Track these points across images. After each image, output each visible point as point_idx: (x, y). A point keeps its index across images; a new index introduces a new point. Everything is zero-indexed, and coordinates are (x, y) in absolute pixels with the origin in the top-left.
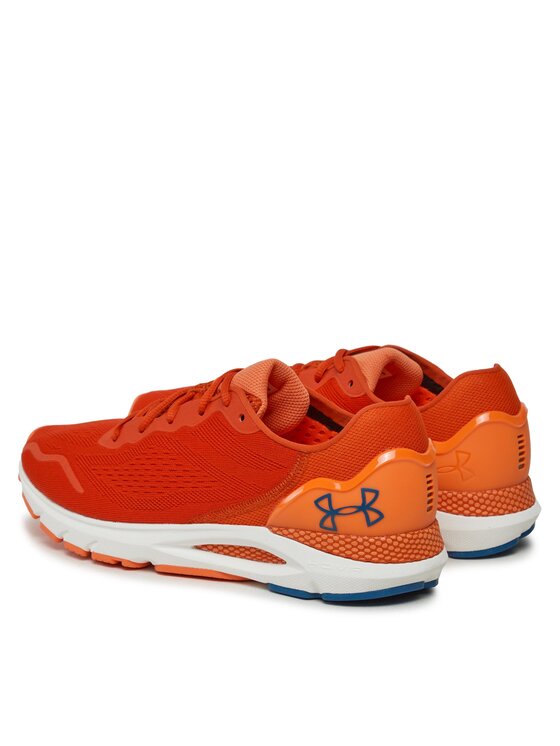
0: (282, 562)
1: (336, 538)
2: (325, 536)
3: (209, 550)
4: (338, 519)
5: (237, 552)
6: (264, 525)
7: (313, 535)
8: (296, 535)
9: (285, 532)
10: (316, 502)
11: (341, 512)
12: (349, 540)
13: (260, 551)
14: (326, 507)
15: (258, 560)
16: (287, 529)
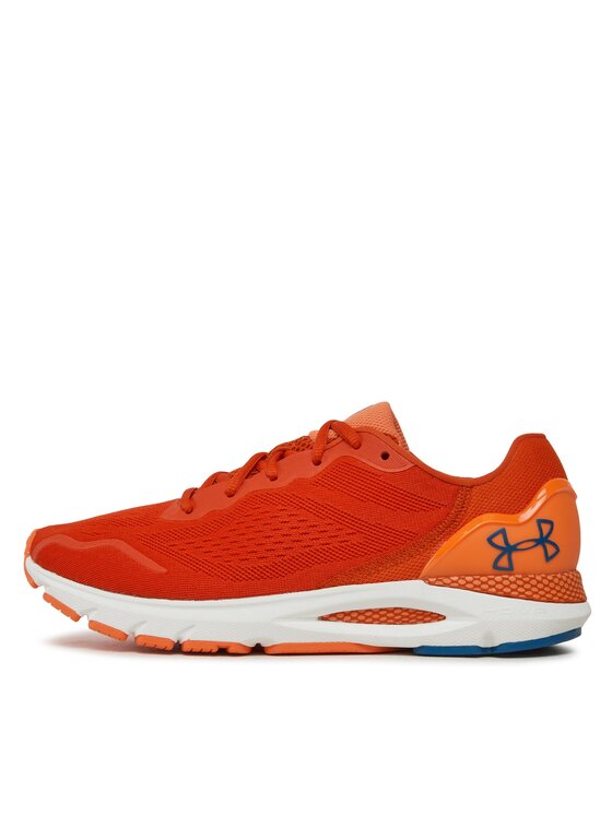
0: (439, 617)
1: (512, 578)
2: (498, 578)
3: (339, 619)
4: (515, 555)
5: (376, 616)
6: (417, 578)
7: (484, 579)
8: (462, 582)
9: (447, 581)
10: (490, 540)
11: (519, 547)
12: (527, 579)
13: (407, 610)
14: (502, 543)
15: (404, 623)
16: (448, 577)
